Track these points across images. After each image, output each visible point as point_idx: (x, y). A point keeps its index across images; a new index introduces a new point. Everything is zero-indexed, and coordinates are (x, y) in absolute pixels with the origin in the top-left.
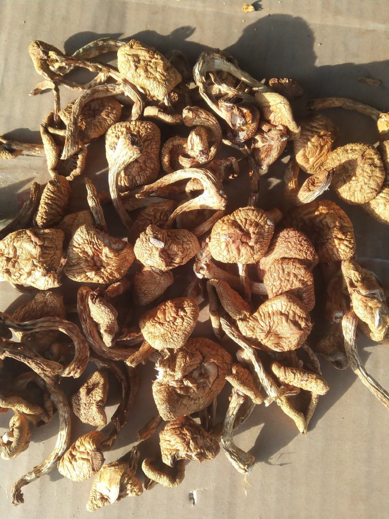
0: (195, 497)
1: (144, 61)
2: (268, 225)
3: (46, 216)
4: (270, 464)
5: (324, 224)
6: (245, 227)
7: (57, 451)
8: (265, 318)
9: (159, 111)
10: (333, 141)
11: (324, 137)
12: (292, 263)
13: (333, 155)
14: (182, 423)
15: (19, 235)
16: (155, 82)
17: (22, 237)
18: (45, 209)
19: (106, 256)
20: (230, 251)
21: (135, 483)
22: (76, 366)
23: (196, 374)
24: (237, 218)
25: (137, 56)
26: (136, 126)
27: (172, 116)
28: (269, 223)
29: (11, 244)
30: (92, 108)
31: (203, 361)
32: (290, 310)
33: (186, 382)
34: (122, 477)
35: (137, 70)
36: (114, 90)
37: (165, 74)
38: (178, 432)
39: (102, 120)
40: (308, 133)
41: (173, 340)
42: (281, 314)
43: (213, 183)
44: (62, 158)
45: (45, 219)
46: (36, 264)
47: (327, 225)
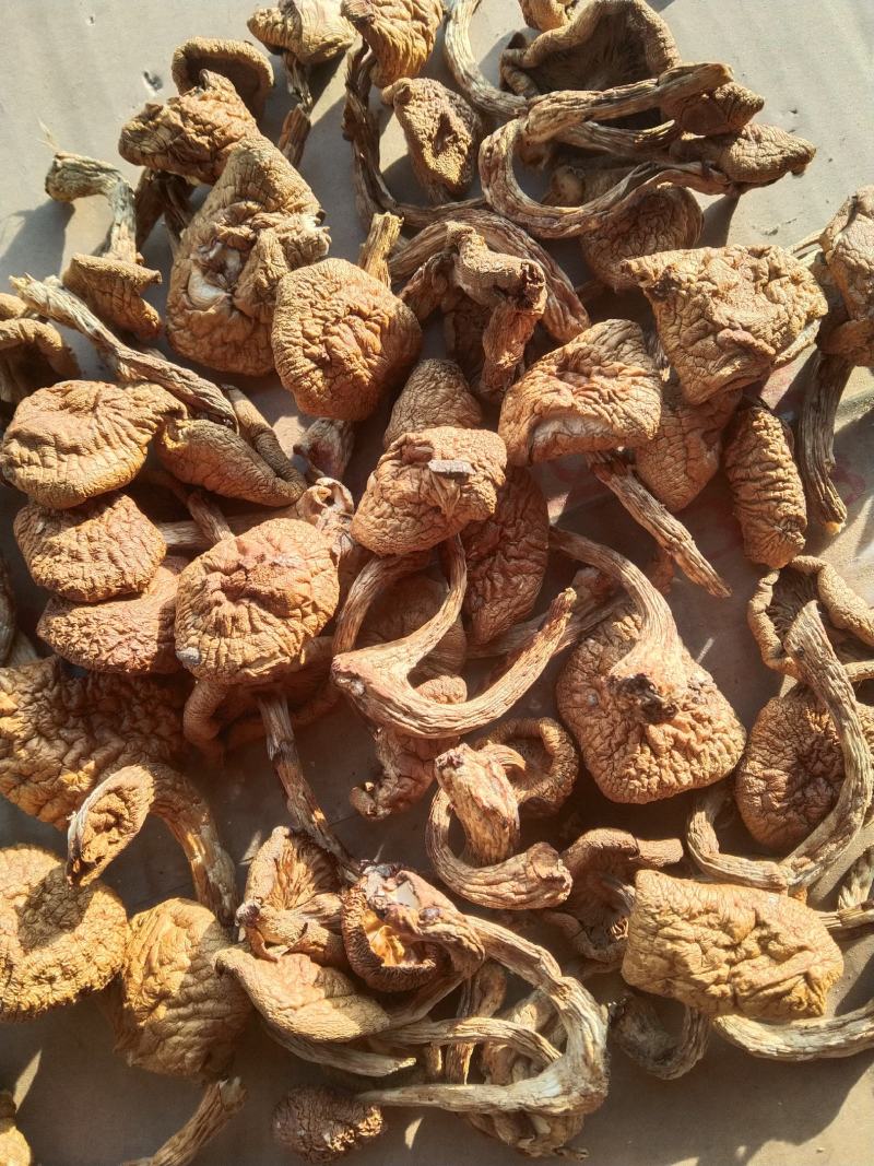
0: (149, 87)
1: (749, 956)
2: (193, 645)
3: (760, 439)
4: (19, 214)
5: (58, 742)
6: (249, 608)
7: (460, 27)
8: (117, 433)
9: (637, 852)
10: (125, 1005)
11: (152, 1001)
12: (98, 585)
13: (107, 957)
14: (219, 160)
15: (785, 333)
16: (686, 904)
17: (774, 331)
18: (772, 451)
19: (557, 391)
20: (265, 542)
21: (269, 28)
22: (496, 149)
23: (233, 262)
24: (283, 629)
25: (779, 958)
26: (672, 768)
27: (594, 849)
28: (193, 652)
29: (790, 305)
30: (821, 780)
31: (230, 299)
32: (59, 466)
33: (245, 233)
34: (301, 27)
35: (752, 914)
36: (795, 867)
37: (669, 946)
38: (217, 133)
39: (775, 758)
40: (200, 988)
41: (307, 281)
42: (75, 450)
43: (390, 700)
44: (813, 604)
45: (758, 429)
46: (705, 283)
47: (49, 740)
